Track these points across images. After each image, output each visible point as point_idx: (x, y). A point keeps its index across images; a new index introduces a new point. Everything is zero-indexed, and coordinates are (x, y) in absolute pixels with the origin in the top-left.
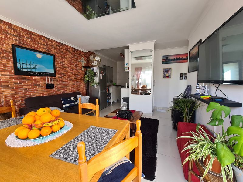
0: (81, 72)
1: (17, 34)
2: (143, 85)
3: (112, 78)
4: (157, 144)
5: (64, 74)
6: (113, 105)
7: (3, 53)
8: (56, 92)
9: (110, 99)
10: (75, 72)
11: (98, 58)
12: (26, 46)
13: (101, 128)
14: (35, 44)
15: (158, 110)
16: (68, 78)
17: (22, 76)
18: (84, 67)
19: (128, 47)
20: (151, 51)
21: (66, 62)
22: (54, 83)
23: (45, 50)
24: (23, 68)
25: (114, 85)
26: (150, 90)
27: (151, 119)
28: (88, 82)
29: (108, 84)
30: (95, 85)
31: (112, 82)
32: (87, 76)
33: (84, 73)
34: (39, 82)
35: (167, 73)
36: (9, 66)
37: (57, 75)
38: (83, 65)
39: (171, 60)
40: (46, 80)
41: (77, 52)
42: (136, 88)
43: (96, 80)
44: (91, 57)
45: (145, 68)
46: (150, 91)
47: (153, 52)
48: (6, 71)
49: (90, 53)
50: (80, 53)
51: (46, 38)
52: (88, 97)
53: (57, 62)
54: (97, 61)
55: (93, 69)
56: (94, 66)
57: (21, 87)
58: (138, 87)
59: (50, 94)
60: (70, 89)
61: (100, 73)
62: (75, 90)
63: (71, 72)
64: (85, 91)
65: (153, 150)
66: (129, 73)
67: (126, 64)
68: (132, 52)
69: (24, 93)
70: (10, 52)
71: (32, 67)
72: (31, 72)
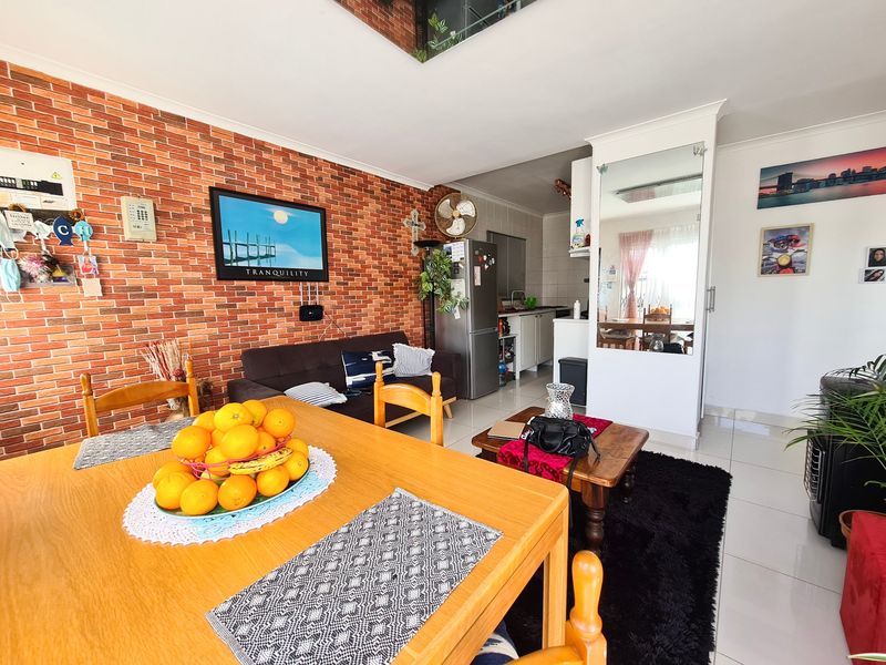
0: (410, 263)
1: (221, 155)
2: (653, 308)
3: (524, 281)
4: (716, 599)
5: (353, 273)
6: (521, 385)
7: (188, 216)
8: (329, 332)
9: (512, 359)
10: (390, 261)
11: (467, 208)
12: (246, 189)
13: (434, 506)
14: (269, 179)
15: (727, 424)
16: (366, 284)
17: (236, 283)
18: (419, 244)
19: (587, 151)
20: (699, 151)
21: (362, 229)
22: (323, 304)
23: (297, 197)
24: (239, 259)
25: (531, 307)
26: (689, 328)
27: (689, 463)
28: (432, 296)
29: (504, 303)
30: (457, 308)
31: (520, 297)
32: (429, 274)
33: (418, 265)
34: (281, 299)
35: (786, 251)
36: (202, 255)
37: (333, 276)
38: (414, 237)
39: (815, 184)
40: (299, 293)
41: (398, 192)
42: (623, 320)
43: (460, 288)
44: (444, 207)
45: (666, 233)
46: (690, 332)
47: (709, 156)
48: (195, 269)
49: (442, 191)
50: (407, 195)
51: (301, 155)
52: (429, 350)
53: (332, 231)
54: (465, 218)
55: (450, 248)
56: (453, 239)
57: (232, 318)
58: (630, 314)
59: (313, 338)
60: (371, 322)
61: (475, 261)
62: (389, 326)
63: (376, 262)
64: (420, 330)
65: (693, 626)
66: (588, 258)
67: (579, 223)
68: (603, 169)
69: (242, 335)
70: (204, 212)
71: (263, 253)
72: (258, 269)
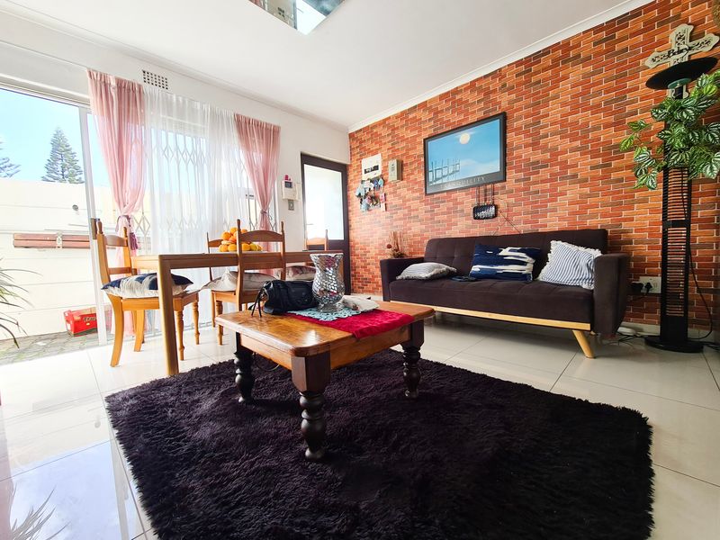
5: (538, 166)
12: (444, 129)
14: (460, 113)
24: (436, 180)
34: (462, 203)
36: (420, 182)
37: (511, 175)
48: (416, 191)
53: (514, 131)
59: (486, 234)
71: (451, 171)
